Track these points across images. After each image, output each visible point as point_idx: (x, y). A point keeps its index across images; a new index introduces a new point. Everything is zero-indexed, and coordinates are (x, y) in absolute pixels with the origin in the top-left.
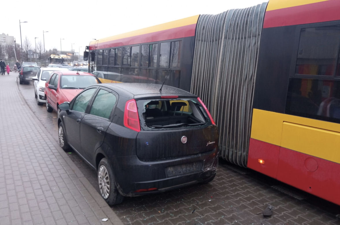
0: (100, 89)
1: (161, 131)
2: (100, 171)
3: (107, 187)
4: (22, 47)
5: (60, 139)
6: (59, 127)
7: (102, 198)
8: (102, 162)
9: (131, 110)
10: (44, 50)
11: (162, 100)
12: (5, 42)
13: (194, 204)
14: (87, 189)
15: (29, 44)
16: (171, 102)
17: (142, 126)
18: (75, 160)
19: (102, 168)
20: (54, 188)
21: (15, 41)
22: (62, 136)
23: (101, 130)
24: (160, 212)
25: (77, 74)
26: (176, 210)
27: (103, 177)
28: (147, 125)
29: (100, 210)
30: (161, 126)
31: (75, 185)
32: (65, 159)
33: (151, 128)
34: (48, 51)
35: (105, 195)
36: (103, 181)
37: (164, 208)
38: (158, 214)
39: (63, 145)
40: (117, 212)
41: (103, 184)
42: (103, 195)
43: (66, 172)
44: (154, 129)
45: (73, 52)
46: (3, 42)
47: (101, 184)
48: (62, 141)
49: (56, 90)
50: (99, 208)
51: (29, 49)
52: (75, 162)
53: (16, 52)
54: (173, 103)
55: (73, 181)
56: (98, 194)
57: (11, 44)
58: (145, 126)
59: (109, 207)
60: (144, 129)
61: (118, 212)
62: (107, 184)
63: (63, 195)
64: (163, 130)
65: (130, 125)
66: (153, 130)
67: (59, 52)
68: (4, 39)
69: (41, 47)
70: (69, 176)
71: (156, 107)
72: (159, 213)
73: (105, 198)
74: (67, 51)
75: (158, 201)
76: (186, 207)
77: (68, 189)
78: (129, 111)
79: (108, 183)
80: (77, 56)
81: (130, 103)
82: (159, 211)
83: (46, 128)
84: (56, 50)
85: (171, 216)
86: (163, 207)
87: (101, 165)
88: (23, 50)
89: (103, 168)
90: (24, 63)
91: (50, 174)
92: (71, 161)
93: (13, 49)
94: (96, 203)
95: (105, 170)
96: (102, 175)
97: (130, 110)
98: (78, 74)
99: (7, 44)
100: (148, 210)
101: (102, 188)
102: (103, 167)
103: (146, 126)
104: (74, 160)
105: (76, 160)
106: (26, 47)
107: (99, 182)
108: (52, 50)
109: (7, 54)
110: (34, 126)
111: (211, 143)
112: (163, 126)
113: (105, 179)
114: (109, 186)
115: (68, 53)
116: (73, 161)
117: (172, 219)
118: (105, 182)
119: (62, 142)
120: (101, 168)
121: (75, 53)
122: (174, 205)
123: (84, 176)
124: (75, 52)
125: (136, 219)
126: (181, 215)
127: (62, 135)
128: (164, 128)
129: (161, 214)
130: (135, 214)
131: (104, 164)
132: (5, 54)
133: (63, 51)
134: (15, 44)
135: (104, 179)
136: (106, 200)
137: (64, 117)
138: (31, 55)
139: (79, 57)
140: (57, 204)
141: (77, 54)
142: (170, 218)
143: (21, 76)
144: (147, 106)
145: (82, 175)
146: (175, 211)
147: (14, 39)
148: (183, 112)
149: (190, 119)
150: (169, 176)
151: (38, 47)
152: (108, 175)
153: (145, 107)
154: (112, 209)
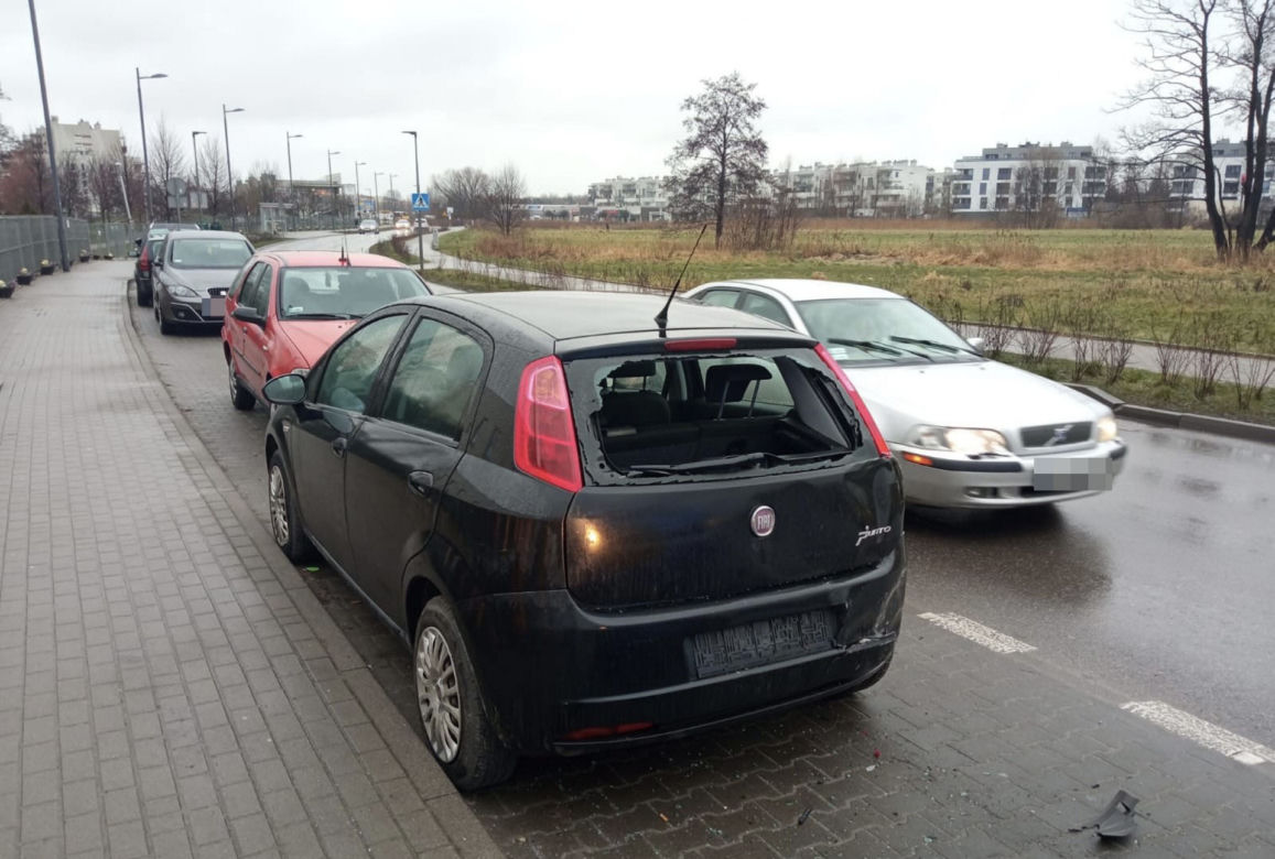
0: (422, 317)
1: (666, 488)
2: (423, 650)
3: (451, 715)
4: (147, 168)
5: (275, 513)
6: (270, 470)
7: (432, 758)
8: (430, 612)
9: (543, 403)
10: (227, 178)
11: (669, 357)
12: (87, 153)
13: (805, 785)
14: (372, 722)
15: (172, 156)
16: (705, 364)
17: (588, 469)
18: (333, 598)
19: (429, 639)
20: (245, 718)
21: (124, 149)
22: (283, 505)
23: (423, 486)
24: (666, 819)
25: (340, 264)
26: (733, 811)
27: (435, 675)
28: (608, 463)
29: (422, 810)
30: (667, 467)
31: (326, 705)
32: (293, 594)
33: (626, 474)
34: (244, 182)
35: (441, 748)
36: (434, 688)
37: (680, 802)
38: (657, 828)
39: (287, 538)
40: (491, 816)
41: (435, 703)
42: (435, 747)
43: (294, 649)
44: (636, 481)
45: (335, 183)
46: (82, 153)
47: (427, 701)
48: (282, 523)
49: (264, 325)
50: (420, 804)
51: (175, 176)
52: (332, 605)
53: (127, 189)
54: (712, 370)
55: (319, 685)
56: (417, 744)
57: (108, 158)
58: (602, 466)
59: (457, 798)
60: (595, 479)
61: (496, 817)
62: (451, 703)
63: (277, 747)
64: (676, 482)
65: (539, 463)
66: (634, 485)
67: (285, 184)
68: (87, 141)
69: (216, 167)
70: (303, 665)
71: (644, 384)
72: (662, 825)
73: (442, 756)
74: (311, 182)
75: (658, 771)
76: (772, 799)
77: (299, 719)
78: (534, 404)
79: (453, 699)
80: (349, 197)
81: (538, 371)
82: (662, 815)
83: (224, 470)
84: (272, 177)
85: (711, 838)
86: (677, 798)
87: (425, 626)
88: (152, 178)
89: (433, 637)
90: (154, 227)
91: (233, 659)
92: (316, 603)
93: (116, 175)
94: (406, 781)
95: (442, 644)
96: (430, 665)
97: (538, 402)
98: (345, 264)
99: (94, 161)
100: (617, 808)
101: (430, 716)
102: (433, 632)
103: (607, 468)
104: (329, 597)
105: (336, 596)
106: (164, 167)
107: (422, 694)
108: (258, 176)
109: (97, 197)
110: (179, 463)
111: (874, 532)
112: (676, 468)
113: (443, 682)
114: (456, 712)
115: (317, 188)
116: (323, 602)
117: (717, 848)
118: (443, 695)
119: (281, 525)
120: (427, 635)
121: (342, 187)
122: (723, 786)
123: (360, 663)
124: (343, 182)
125: (568, 850)
126: (752, 831)
127: (281, 501)
128: (682, 472)
129: (672, 828)
130: (566, 826)
131: (437, 622)
132: (90, 195)
133: (297, 182)
134: (125, 158)
135: (439, 683)
136: (447, 767)
137: (286, 428)
138: (182, 196)
139: (355, 203)
140: (250, 784)
141: (348, 192)
142: (708, 845)
143: (143, 276)
144: (610, 382)
145: (357, 661)
146: (727, 813)
147: (122, 141)
148: (757, 405)
149: (787, 433)
150: (701, 671)
151: (208, 169)
152: (452, 669)
153: (601, 388)
154: (473, 803)
